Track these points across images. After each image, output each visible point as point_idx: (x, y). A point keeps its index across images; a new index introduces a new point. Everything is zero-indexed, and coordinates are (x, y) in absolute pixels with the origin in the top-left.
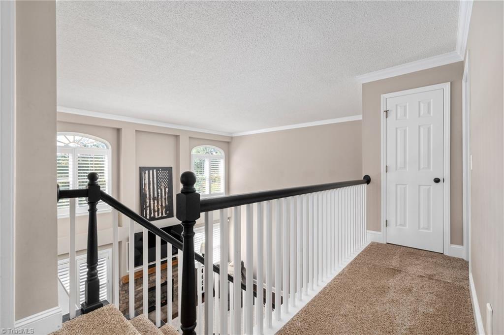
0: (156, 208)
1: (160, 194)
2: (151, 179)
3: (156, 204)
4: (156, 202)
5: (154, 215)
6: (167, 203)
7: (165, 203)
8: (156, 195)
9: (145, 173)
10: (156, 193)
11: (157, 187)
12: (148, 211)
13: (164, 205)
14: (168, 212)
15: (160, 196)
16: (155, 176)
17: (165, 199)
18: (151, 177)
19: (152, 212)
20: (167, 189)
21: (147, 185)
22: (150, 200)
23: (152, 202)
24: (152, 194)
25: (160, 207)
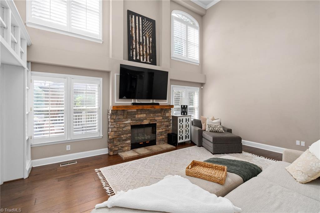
0: (141, 52)
1: (145, 41)
2: (137, 25)
3: (141, 49)
4: (141, 47)
5: (140, 58)
6: (151, 52)
7: (149, 51)
8: (141, 40)
9: (132, 17)
10: (141, 38)
11: (142, 34)
12: (134, 53)
13: (148, 52)
14: (151, 60)
15: (145, 43)
16: (141, 23)
17: (149, 47)
18: (137, 22)
19: (138, 55)
20: (151, 39)
21: (134, 28)
22: (136, 43)
23: (138, 46)
24: (138, 38)
25: (144, 53)
